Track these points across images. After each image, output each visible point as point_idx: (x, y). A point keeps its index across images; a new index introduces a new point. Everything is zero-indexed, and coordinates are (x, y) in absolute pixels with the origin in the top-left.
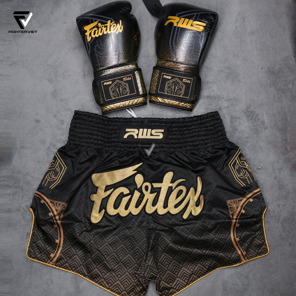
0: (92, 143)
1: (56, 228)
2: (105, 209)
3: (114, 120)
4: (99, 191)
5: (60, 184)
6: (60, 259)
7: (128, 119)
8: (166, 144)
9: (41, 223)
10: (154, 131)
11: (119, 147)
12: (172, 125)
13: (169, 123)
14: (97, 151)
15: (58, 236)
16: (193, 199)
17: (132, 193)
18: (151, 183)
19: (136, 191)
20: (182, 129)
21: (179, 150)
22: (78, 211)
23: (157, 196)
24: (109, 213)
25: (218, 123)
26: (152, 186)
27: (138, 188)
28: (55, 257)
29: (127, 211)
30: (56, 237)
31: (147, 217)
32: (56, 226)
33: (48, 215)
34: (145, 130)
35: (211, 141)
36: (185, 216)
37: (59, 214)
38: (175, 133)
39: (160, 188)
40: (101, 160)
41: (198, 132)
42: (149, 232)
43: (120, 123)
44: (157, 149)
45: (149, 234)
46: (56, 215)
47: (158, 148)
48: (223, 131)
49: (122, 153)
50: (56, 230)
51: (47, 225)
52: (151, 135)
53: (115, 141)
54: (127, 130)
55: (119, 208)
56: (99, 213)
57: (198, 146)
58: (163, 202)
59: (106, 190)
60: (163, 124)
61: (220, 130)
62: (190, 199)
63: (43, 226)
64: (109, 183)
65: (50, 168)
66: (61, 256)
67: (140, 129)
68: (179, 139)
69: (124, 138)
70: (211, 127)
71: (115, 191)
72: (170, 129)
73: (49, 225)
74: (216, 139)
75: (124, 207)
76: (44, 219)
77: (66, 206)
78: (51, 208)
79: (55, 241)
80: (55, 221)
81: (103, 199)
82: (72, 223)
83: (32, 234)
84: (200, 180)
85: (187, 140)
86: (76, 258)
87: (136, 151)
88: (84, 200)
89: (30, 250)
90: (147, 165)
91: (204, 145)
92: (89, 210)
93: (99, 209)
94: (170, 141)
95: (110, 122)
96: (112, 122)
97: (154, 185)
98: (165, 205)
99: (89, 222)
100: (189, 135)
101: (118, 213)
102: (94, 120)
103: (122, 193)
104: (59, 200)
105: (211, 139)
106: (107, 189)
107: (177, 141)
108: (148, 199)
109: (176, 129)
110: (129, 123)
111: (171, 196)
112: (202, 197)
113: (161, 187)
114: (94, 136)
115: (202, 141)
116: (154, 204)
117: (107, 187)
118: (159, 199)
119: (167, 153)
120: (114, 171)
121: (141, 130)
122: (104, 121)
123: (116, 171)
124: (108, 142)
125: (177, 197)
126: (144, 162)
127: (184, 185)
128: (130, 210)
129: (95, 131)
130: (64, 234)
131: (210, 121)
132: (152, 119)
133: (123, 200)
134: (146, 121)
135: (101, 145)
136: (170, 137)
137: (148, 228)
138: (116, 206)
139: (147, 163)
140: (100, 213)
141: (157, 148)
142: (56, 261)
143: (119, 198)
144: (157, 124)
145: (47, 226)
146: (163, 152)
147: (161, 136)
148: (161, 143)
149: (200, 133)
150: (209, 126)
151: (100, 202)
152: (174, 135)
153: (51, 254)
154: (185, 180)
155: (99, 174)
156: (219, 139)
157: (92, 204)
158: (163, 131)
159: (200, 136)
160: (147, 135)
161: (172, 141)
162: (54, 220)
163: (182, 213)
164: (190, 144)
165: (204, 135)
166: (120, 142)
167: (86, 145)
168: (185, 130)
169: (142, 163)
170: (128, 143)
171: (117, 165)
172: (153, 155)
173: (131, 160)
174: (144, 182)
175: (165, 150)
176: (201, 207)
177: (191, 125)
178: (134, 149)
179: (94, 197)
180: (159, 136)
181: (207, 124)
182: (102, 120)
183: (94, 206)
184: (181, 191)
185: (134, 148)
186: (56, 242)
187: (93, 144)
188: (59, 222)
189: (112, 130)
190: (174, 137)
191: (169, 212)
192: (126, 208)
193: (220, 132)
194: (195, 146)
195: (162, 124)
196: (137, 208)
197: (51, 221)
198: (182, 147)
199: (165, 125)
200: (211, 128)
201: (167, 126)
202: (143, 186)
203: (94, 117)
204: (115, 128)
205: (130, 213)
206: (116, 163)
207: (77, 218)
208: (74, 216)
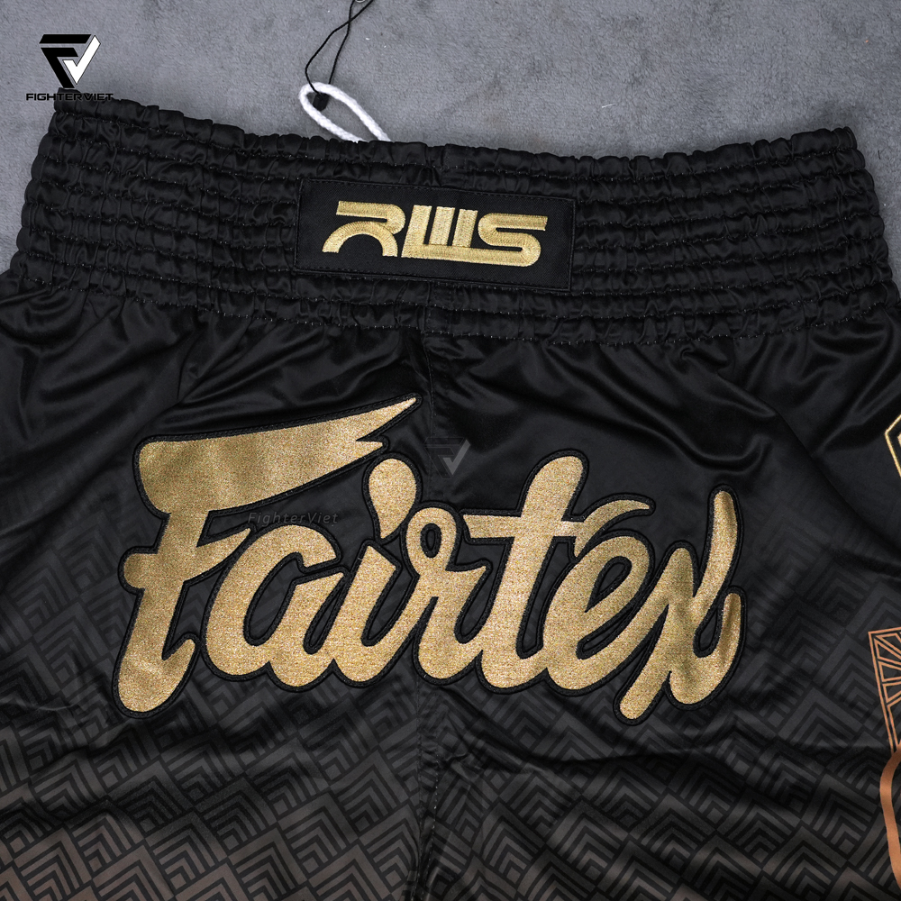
0: (148, 275)
2: (200, 638)
3: (273, 149)
4: (172, 536)
7: (353, 148)
8: (554, 298)
10: (489, 224)
11: (295, 300)
12: (593, 194)
13: (576, 183)
14: (176, 324)
16: (682, 612)
17: (346, 565)
18: (457, 511)
20: (646, 218)
21: (626, 335)
22: (46, 639)
23: (489, 585)
24: (217, 663)
25: (854, 198)
26: (462, 530)
27: (383, 535)
29: (315, 656)
31: (424, 694)
34: (444, 214)
35: (808, 296)
36: (634, 704)
38: (606, 241)
39: (505, 545)
40: (194, 370)
41: (734, 242)
42: (431, 778)
43: (306, 171)
44: (504, 322)
45: (430, 790)
47: (511, 317)
48: (877, 243)
49: (308, 336)
52: (477, 242)
53: (276, 267)
54: (345, 209)
55: (275, 637)
56: (166, 654)
57: (729, 319)
58: (518, 623)
59: (208, 537)
60: (549, 188)
61: (858, 234)
62: (666, 612)
64: (228, 496)
67: (417, 208)
68: (628, 275)
69: (325, 250)
70: (807, 218)
71: (259, 544)
72: (581, 219)
74: (831, 285)
75: (300, 634)
81: (188, 585)
82: (6, 705)
84: (727, 509)
85: (670, 280)
87: (384, 332)
88: (84, 582)
90: (439, 411)
91: (764, 313)
92: (114, 637)
93: (165, 634)
94: (580, 287)
95: (253, 162)
96: (264, 162)
97: (471, 526)
98: (527, 638)
99: (104, 702)
100: (685, 251)
101: (268, 665)
102: (160, 145)
103: (294, 559)
105: (802, 284)
106: (215, 530)
107: (616, 284)
108: (434, 601)
109: (616, 216)
110: (357, 171)
111: (561, 592)
112: (732, 603)
113: (511, 540)
114: (157, 236)
115: (753, 289)
116: (466, 630)
117: (214, 517)
118: (497, 602)
119: (559, 346)
120: (259, 435)
121: (421, 212)
122: (217, 153)
123: (270, 433)
124: (236, 271)
125: (598, 595)
126: (428, 398)
127: (639, 535)
128: (334, 655)
129: (165, 209)
131: (807, 180)
132: (484, 156)
133: (295, 599)
134: (451, 161)
135: (196, 287)
136: (579, 259)
137: (427, 757)
138: (258, 628)
139: (441, 404)
140: (171, 658)
141: (504, 316)
144: (510, 184)
146: (536, 343)
147: (530, 253)
148: (527, 292)
149: (748, 247)
150: (796, 211)
151: (173, 599)
152: (604, 251)
154: (646, 507)
155: (177, 446)
156: (849, 287)
157: (131, 606)
158: (539, 223)
159: (745, 262)
160: (450, 243)
161: (588, 284)
163: (617, 683)
164: (687, 303)
165: (766, 261)
166: (305, 276)
167: (114, 282)
168: (664, 226)
169: (412, 401)
170: (345, 283)
171: (278, 404)
172: (480, 355)
173: (360, 377)
174: (421, 503)
175: (546, 328)
176: (723, 659)
177: (699, 198)
178: (378, 316)
179: (145, 571)
180: (519, 250)
181: (787, 193)
182: (208, 145)
183: (142, 618)
184: (621, 567)
185: (378, 311)
187: (156, 280)
189: (264, 206)
190: (602, 260)
191: (543, 679)
192: (314, 641)
193: (859, 245)
194: (711, 319)
195: (538, 189)
196: (373, 644)
198: (643, 320)
199: (557, 190)
200: (809, 221)
201: (566, 196)
202: (411, 524)
203: (163, 127)
204: (278, 197)
205: (333, 669)
206: (277, 395)
207: (39, 678)
208: (25, 667)
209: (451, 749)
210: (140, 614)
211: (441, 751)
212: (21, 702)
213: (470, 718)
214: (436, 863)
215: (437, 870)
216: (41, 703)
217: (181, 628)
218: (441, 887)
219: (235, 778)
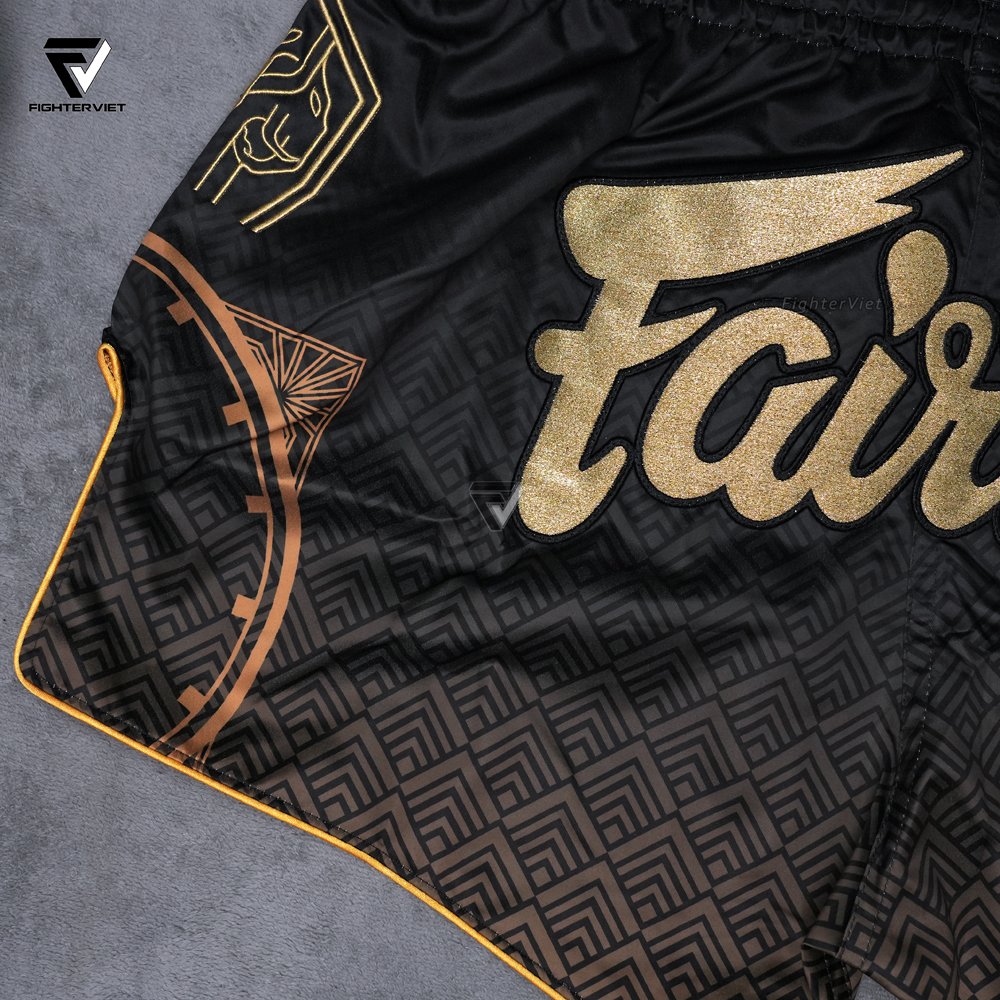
1: (260, 521)
2: (634, 447)
4: (606, 311)
5: (319, 208)
6: (248, 732)
9: (156, 464)
11: (797, 11)
15: (259, 577)
19: (877, 353)
22: (429, 429)
24: (654, 479)
28: (209, 710)
29: (786, 484)
30: (242, 577)
32: (257, 505)
33: (220, 419)
37: (297, 429)
42: (921, 655)
45: (920, 671)
46: (276, 431)
49: (810, 61)
50: (257, 530)
51: (199, 486)
55: (735, 454)
56: (584, 465)
59: (657, 312)
63: (171, 485)
65: (262, 83)
66: (253, 713)
73: (212, 487)
75: (771, 453)
76: (185, 440)
77: (356, 373)
78: (240, 370)
79: (232, 602)
80: (261, 474)
81: (624, 375)
82: (375, 509)
83: (78, 525)
86: (357, 739)
87: (917, 63)
88: (483, 358)
89: (44, 634)
90: (990, 173)
92: (517, 436)
93: (586, 437)
101: (723, 488)
103: (773, 353)
104: (305, 323)
106: (667, 306)
108: (952, 425)
116: (984, 470)
117: (667, 288)
120: (739, 185)
123: (753, 184)
126: (977, 152)
128: (812, 484)
130: (299, 573)
133: (770, 407)
137: (918, 629)
138: (715, 439)
139: (991, 162)
140: (592, 469)
142: (216, 745)
143: (745, 386)
145: (198, 494)
151: (602, 392)
153: (184, 686)
155: (619, 193)
157: (542, 396)
162: (253, 464)
169: (959, 154)
171: (756, 150)
173: (875, 122)
174: (950, 294)
178: (909, 42)
179: (565, 353)
185: (909, 35)
186: (237, 612)
188: (287, 482)
192: (787, 464)
196: (864, 475)
197: (231, 469)
202: (934, 321)
205: (808, 504)
206: (758, 137)
207: (416, 477)
208: (399, 462)
209: (950, 622)
210: (554, 410)
211: (937, 623)
212: (395, 508)
213: (981, 583)
214: (927, 764)
215: (929, 774)
216: (421, 511)
217: (608, 432)
218: (933, 794)
219: (674, 630)
